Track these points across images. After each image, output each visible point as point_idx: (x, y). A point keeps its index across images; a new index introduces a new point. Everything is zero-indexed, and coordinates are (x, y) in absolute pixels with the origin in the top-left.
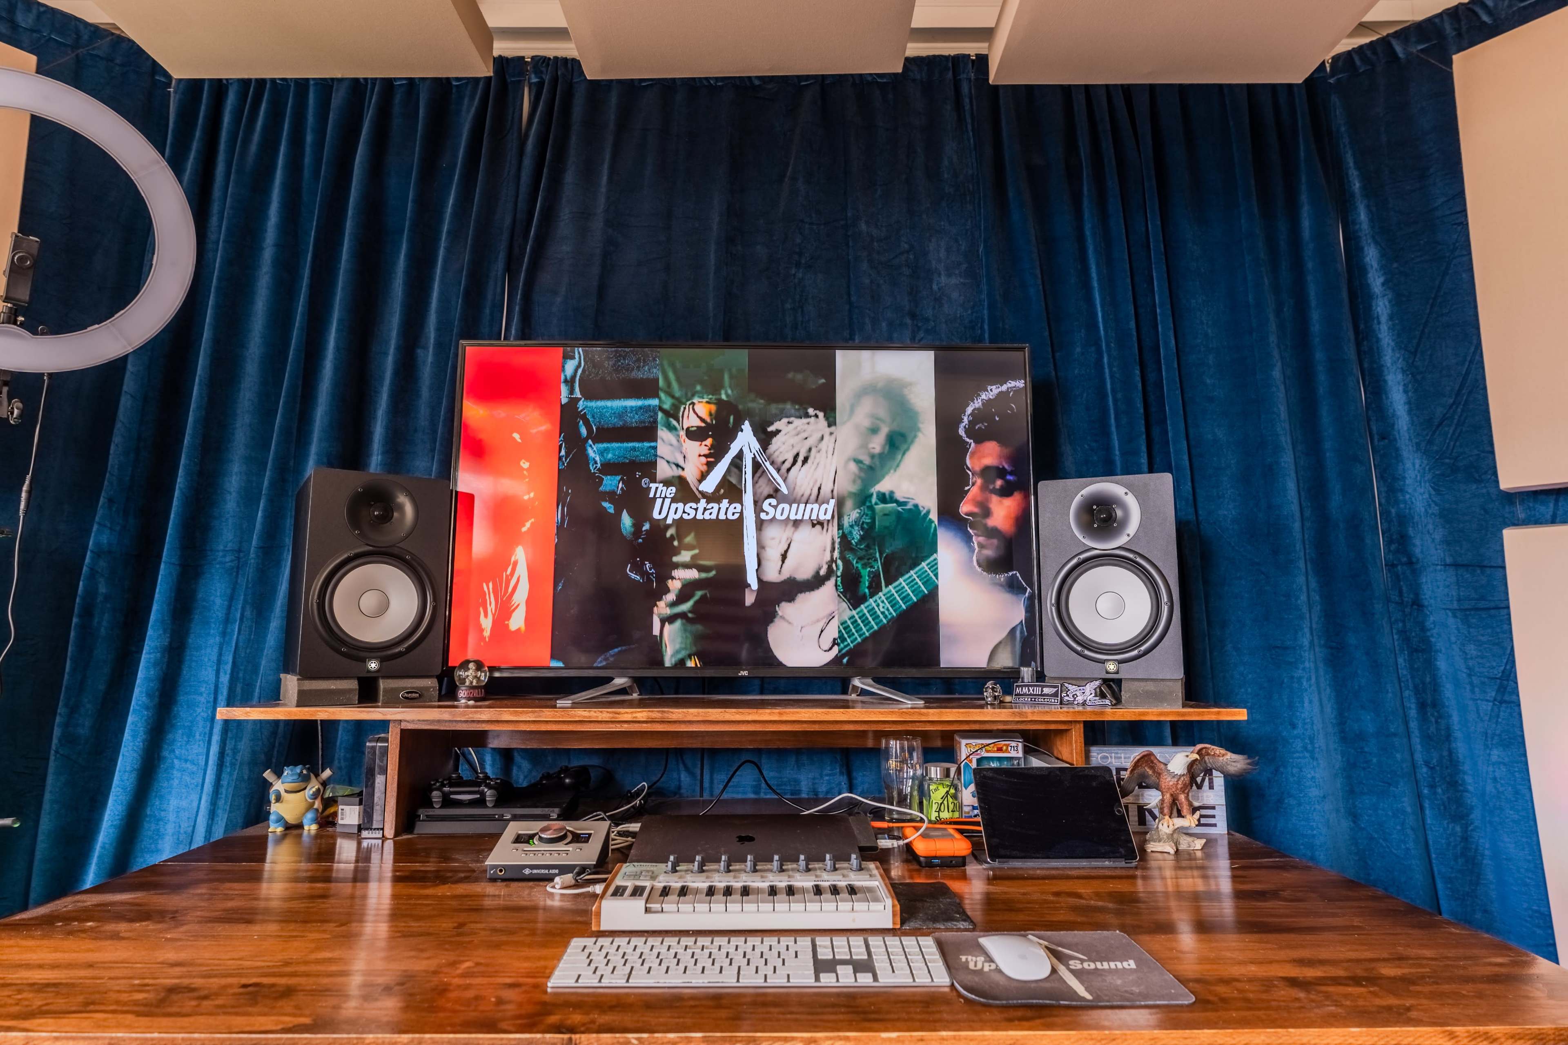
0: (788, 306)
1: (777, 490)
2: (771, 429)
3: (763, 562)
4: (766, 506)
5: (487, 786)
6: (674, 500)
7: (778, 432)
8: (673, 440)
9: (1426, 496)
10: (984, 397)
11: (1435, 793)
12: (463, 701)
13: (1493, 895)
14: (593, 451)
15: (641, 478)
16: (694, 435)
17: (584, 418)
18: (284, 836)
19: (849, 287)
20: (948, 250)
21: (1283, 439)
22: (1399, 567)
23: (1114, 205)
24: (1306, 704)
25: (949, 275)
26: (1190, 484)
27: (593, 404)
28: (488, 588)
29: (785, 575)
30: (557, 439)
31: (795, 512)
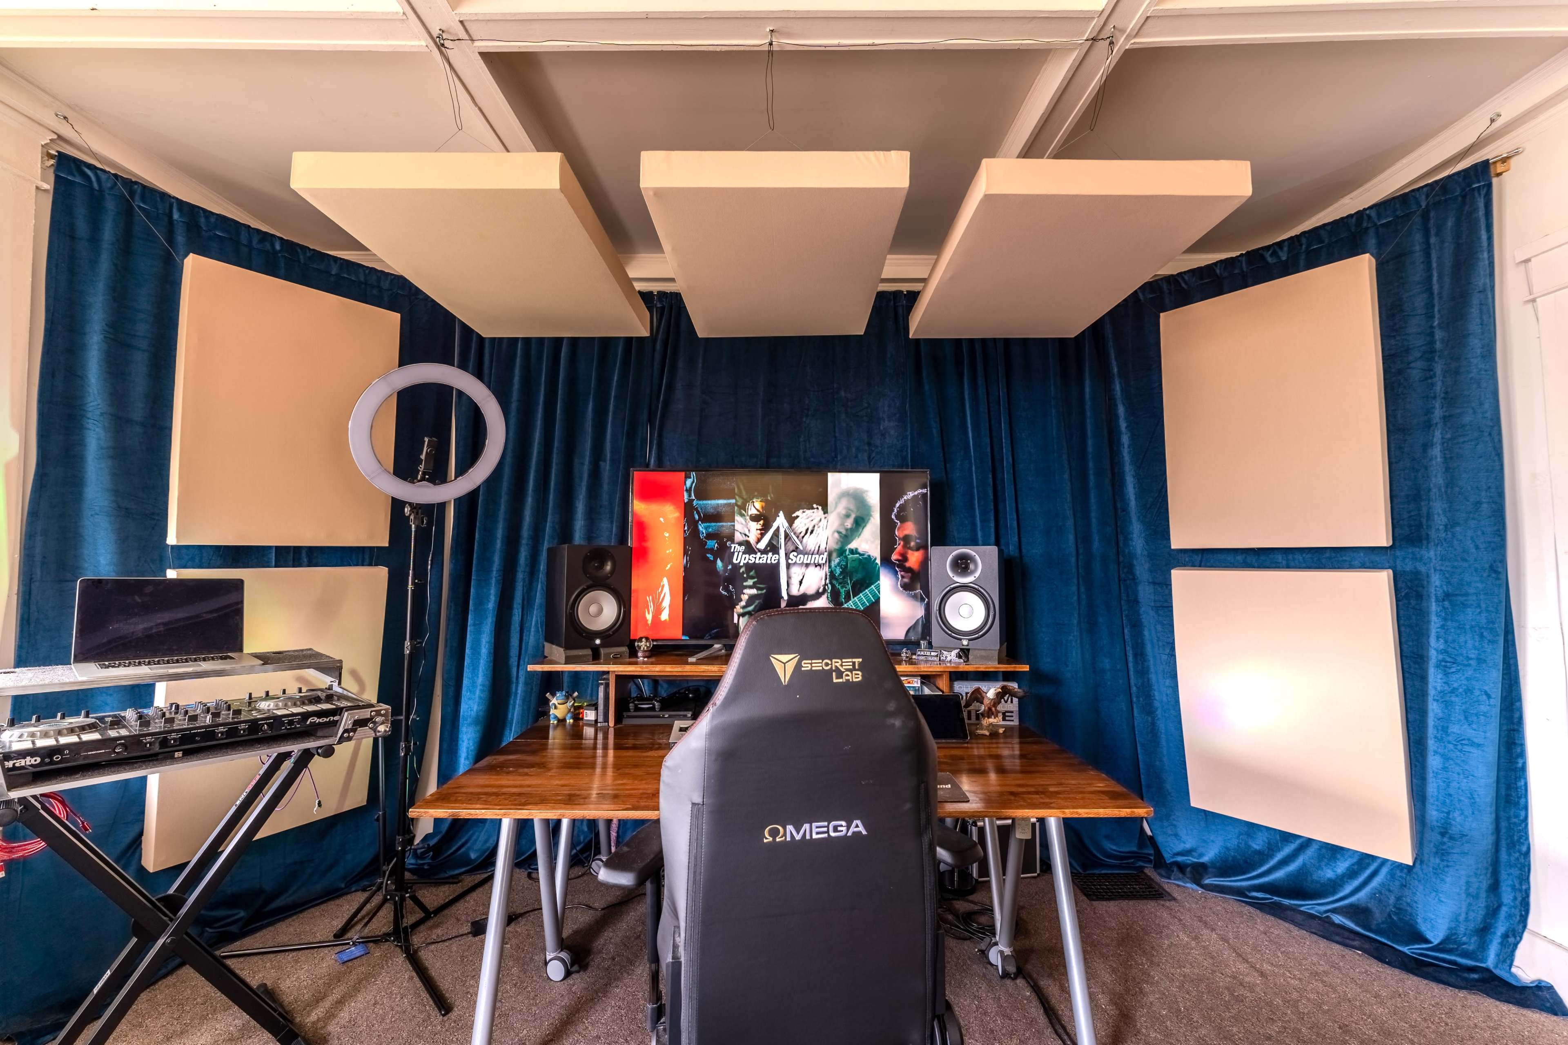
0: (801, 439)
1: (797, 548)
2: (794, 515)
3: (790, 586)
4: (791, 556)
5: (656, 700)
6: (744, 553)
7: (798, 517)
8: (743, 522)
9: (1141, 545)
10: (905, 498)
11: (1139, 701)
12: (641, 658)
13: (1165, 753)
14: (701, 527)
15: (727, 541)
16: (755, 519)
17: (697, 509)
18: (558, 725)
19: (834, 428)
20: (889, 406)
21: (1068, 512)
22: (1128, 581)
23: (980, 381)
24: (1074, 654)
25: (889, 421)
26: (1017, 537)
27: (701, 502)
28: (649, 599)
29: (802, 592)
30: (683, 521)
31: (806, 559)
